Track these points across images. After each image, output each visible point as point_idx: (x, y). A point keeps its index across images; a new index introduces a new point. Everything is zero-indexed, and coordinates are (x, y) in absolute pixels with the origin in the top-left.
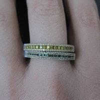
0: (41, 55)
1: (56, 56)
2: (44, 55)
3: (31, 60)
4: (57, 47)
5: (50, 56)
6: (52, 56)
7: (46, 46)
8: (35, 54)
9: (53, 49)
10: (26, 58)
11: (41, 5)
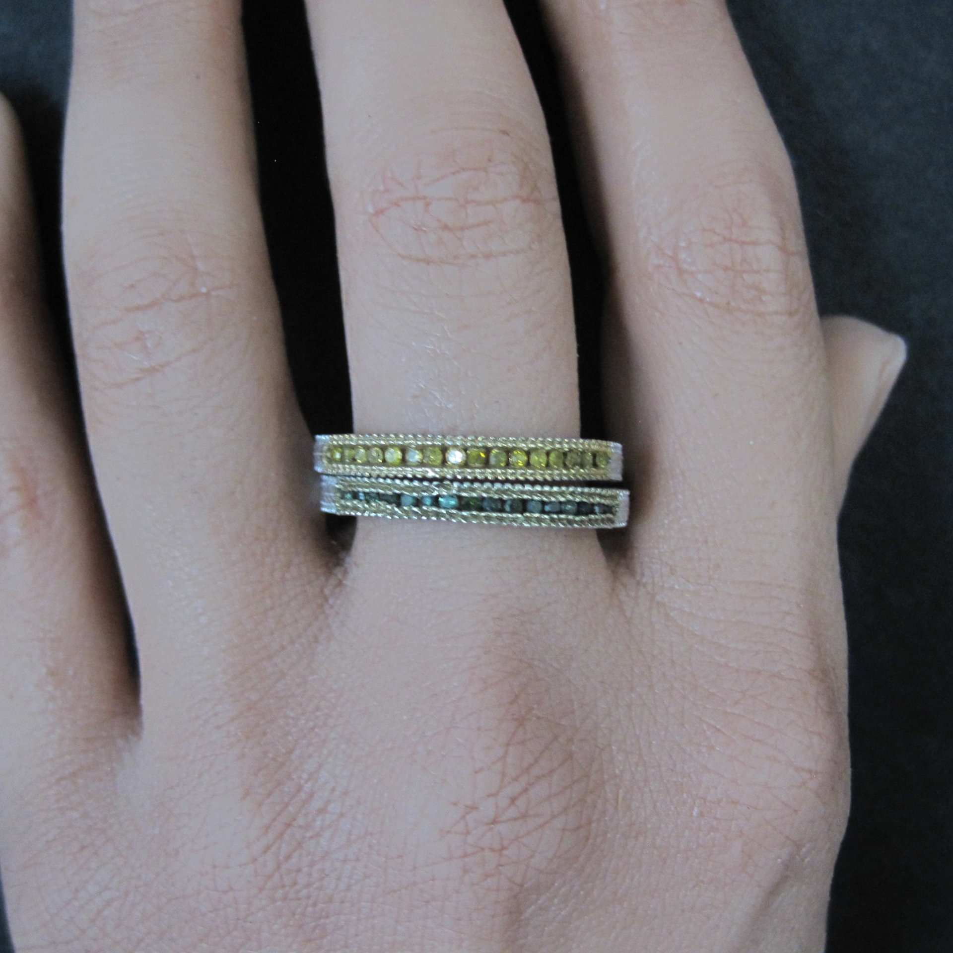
0: (418, 502)
1: (499, 506)
2: (436, 501)
3: (361, 526)
4: (508, 452)
5: (464, 504)
6: (479, 505)
7: (444, 450)
8: (380, 497)
9: (486, 464)
10: (330, 517)
11: (415, 199)
